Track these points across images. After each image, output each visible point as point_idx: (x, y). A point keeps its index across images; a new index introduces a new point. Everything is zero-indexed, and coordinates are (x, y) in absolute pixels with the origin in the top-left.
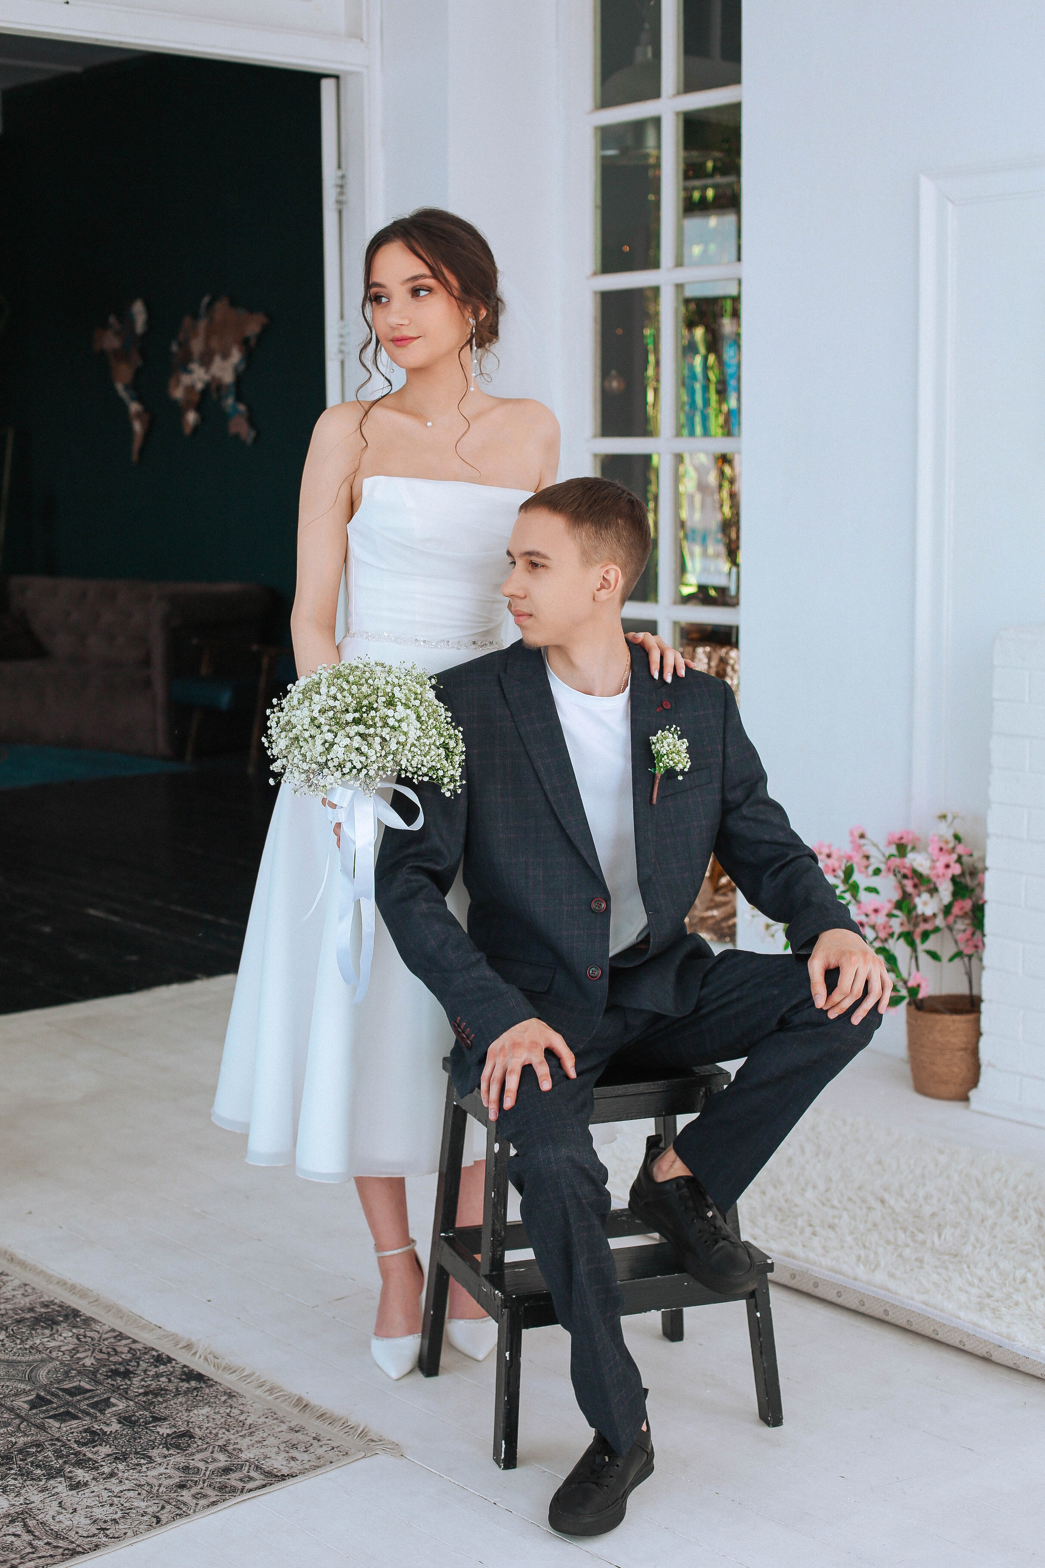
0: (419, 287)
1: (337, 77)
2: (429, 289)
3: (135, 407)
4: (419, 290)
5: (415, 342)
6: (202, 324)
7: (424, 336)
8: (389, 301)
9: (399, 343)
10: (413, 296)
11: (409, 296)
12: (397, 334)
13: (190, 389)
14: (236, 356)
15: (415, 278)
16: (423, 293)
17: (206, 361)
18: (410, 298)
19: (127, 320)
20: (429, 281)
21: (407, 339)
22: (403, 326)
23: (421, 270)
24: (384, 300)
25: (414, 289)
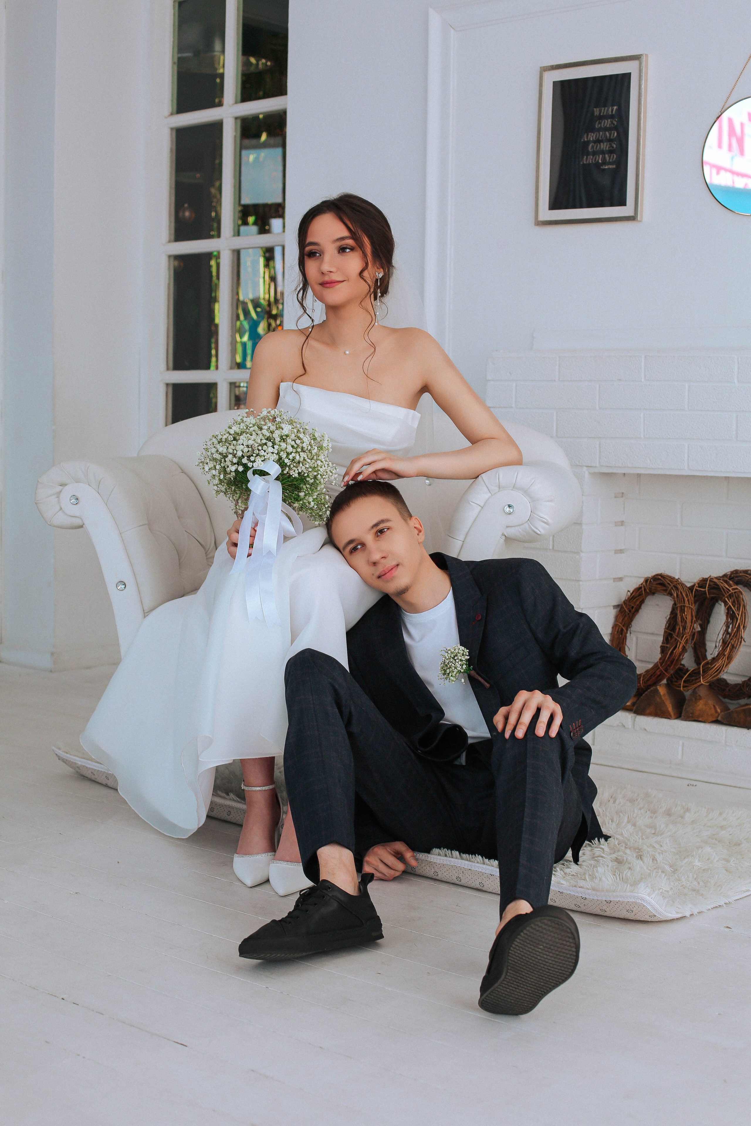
0: (345, 246)
2: (352, 248)
4: (344, 248)
5: (342, 284)
7: (346, 281)
8: (322, 256)
9: (327, 285)
10: (339, 252)
11: (336, 252)
12: (326, 279)
15: (342, 239)
16: (347, 250)
18: (338, 254)
20: (350, 242)
21: (335, 282)
22: (331, 273)
23: (345, 233)
24: (318, 255)
25: (341, 247)
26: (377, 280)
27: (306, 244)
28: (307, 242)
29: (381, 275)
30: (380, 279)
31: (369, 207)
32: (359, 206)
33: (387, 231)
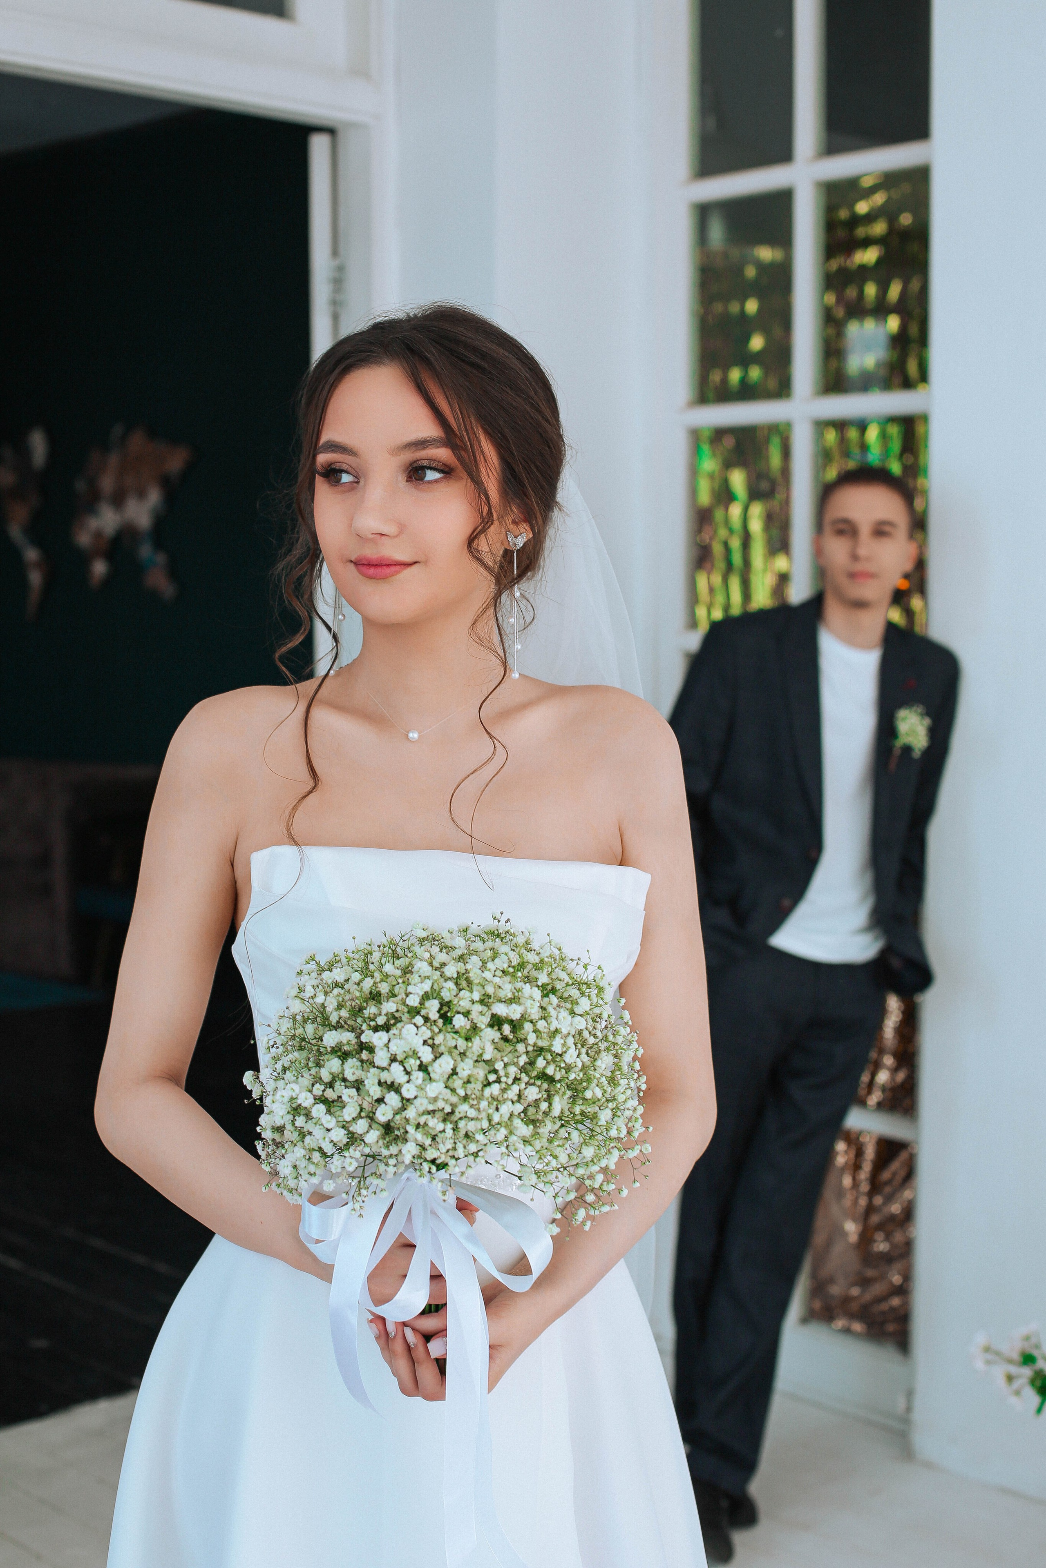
0: (425, 463)
1: (331, 131)
2: (447, 470)
3: (31, 554)
4: (423, 468)
5: (407, 572)
6: (114, 460)
7: (426, 562)
8: (358, 483)
9: (372, 571)
10: (409, 479)
11: (402, 479)
12: (370, 552)
13: (98, 535)
14: (154, 497)
15: (421, 444)
16: (431, 475)
17: (118, 500)
18: (404, 483)
19: (23, 452)
20: (443, 454)
21: (388, 565)
22: (384, 537)
23: (428, 429)
24: (346, 478)
25: (415, 465)
26: (508, 553)
27: (320, 444)
28: (323, 439)
29: (520, 542)
30: (518, 551)
31: (501, 352)
32: (475, 350)
33: (547, 420)
